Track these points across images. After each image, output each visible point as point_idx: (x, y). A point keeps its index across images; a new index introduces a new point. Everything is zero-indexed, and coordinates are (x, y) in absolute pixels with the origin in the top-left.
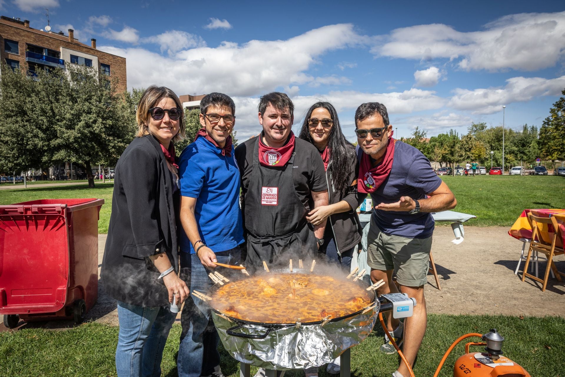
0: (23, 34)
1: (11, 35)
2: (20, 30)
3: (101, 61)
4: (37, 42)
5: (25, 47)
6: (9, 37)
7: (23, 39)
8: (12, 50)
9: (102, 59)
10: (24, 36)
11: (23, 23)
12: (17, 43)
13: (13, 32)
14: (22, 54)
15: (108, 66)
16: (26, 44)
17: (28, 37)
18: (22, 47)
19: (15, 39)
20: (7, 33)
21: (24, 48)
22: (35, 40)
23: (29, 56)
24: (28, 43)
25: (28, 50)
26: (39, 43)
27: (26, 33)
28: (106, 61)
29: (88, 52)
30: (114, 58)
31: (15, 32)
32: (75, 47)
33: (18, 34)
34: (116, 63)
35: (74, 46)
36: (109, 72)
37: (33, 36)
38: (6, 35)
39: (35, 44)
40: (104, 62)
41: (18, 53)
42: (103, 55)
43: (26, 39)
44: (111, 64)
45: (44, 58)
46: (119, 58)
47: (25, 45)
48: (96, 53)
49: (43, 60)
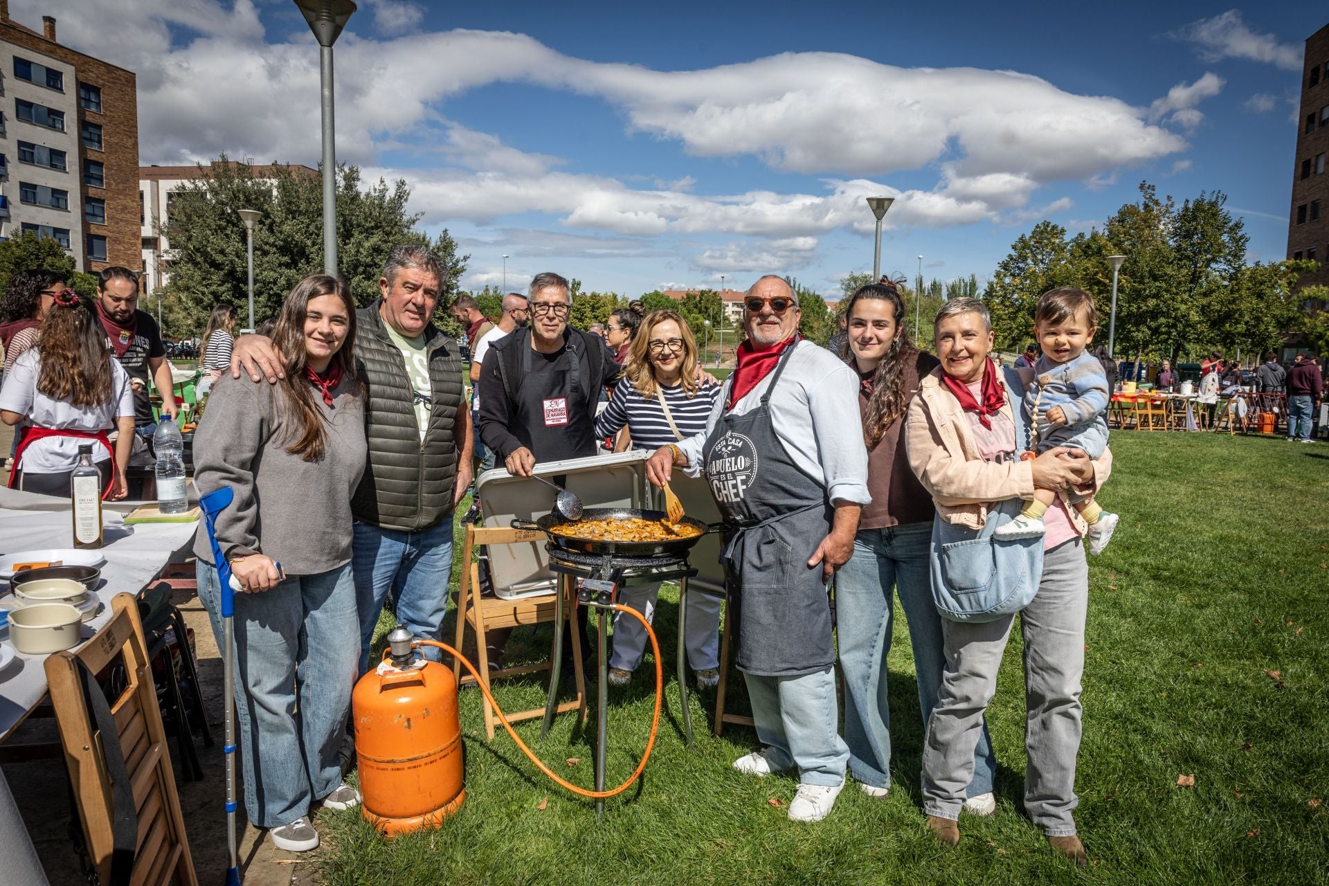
3: (82, 77)
9: (83, 71)
15: (97, 91)
28: (91, 78)
29: (51, 52)
30: (109, 72)
32: (21, 39)
34: (115, 83)
35: (19, 35)
36: (98, 104)
40: (87, 79)
42: (85, 63)
46: (121, 73)
48: (70, 57)
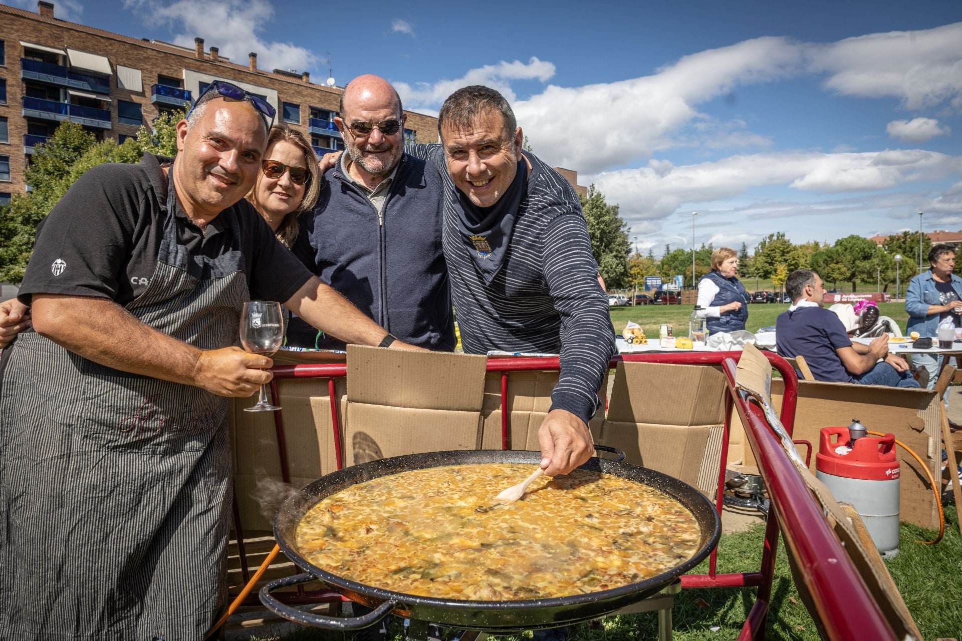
0: (305, 93)
1: (291, 97)
2: (302, 88)
4: (323, 103)
5: (308, 111)
6: (289, 98)
7: (306, 101)
8: (291, 117)
10: (306, 96)
11: (300, 77)
12: (297, 106)
13: (293, 92)
14: (304, 123)
16: (310, 107)
17: (312, 96)
18: (304, 112)
19: (296, 100)
20: (286, 94)
21: (307, 114)
22: (320, 101)
23: (313, 125)
24: (311, 105)
25: (311, 116)
26: (325, 104)
27: (309, 91)
31: (296, 91)
33: (299, 93)
37: (317, 95)
38: (285, 96)
39: (319, 106)
41: (298, 122)
43: (309, 99)
44: (418, 128)
45: (331, 126)
47: (307, 108)
49: (330, 128)
